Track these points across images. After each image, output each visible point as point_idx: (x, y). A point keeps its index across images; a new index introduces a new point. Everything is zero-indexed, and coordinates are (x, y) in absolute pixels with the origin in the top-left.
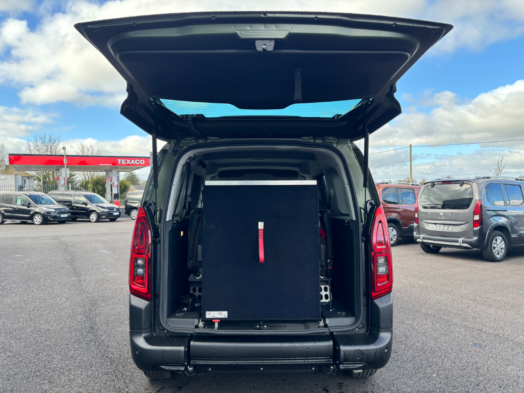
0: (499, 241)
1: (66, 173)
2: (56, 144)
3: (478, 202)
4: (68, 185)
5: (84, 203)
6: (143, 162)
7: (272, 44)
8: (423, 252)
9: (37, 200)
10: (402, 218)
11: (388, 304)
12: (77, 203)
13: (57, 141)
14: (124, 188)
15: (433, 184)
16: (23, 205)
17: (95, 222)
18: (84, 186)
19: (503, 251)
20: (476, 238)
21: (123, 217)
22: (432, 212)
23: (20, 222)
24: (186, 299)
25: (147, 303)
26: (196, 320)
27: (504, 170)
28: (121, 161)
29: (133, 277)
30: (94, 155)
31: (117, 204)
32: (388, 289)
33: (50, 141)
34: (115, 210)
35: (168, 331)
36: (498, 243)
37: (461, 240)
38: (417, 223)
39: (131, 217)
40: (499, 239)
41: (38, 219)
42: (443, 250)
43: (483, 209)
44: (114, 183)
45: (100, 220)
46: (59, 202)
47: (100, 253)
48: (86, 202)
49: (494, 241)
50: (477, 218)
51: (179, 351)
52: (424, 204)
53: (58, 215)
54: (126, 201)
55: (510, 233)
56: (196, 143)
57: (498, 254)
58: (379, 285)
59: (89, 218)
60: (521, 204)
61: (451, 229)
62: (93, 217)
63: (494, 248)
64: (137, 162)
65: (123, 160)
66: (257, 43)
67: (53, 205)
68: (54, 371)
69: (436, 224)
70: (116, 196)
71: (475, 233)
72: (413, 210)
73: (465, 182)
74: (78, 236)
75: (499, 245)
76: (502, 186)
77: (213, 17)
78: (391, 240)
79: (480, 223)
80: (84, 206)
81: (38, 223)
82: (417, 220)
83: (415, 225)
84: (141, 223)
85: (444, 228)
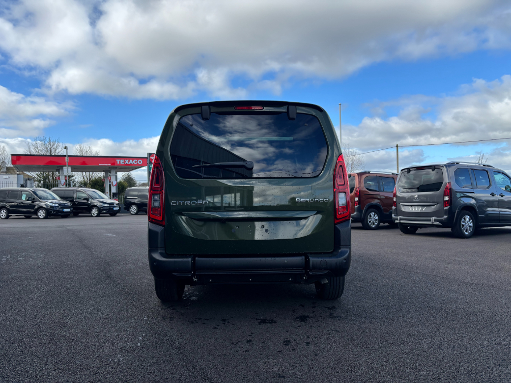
0: (467, 220)
1: (68, 171)
3: (448, 185)
5: (85, 199)
6: (140, 162)
8: (401, 232)
10: (383, 203)
11: (346, 228)
12: (79, 199)
13: (56, 144)
14: (121, 189)
15: (409, 170)
16: (28, 200)
17: (96, 216)
18: (84, 184)
19: (471, 229)
20: (446, 217)
21: (123, 212)
23: (23, 217)
25: (162, 228)
29: (151, 209)
30: (93, 155)
31: (116, 200)
32: (347, 218)
33: (50, 142)
34: (115, 205)
37: (433, 219)
38: (396, 206)
39: (130, 212)
40: (468, 218)
41: (42, 214)
43: (452, 191)
44: (112, 183)
45: (101, 215)
46: (62, 197)
47: (106, 236)
48: (87, 198)
49: (463, 220)
50: (447, 198)
52: (401, 189)
53: (61, 209)
54: (126, 197)
55: (478, 213)
57: (466, 231)
59: (91, 213)
60: (488, 187)
61: (424, 209)
62: (94, 212)
63: (463, 225)
64: (135, 162)
65: (121, 160)
67: (56, 200)
68: (83, 298)
69: (411, 206)
70: (115, 195)
71: (445, 212)
72: (392, 195)
73: (436, 167)
74: (82, 225)
75: (467, 222)
76: (470, 171)
78: (374, 224)
79: (449, 203)
80: (85, 201)
81: (42, 217)
82: (395, 204)
83: (394, 208)
84: (157, 167)
85: (418, 209)
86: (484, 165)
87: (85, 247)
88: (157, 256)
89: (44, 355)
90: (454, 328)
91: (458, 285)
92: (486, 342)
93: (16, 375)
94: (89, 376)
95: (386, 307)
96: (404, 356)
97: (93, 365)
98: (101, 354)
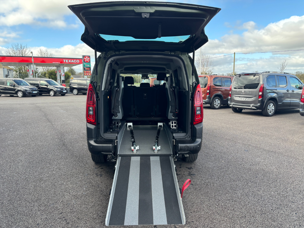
0: (271, 106)
1: (34, 67)
2: (25, 49)
3: (262, 85)
4: (36, 74)
5: (46, 85)
6: (78, 61)
7: (149, 14)
8: (233, 112)
9: (19, 83)
10: (224, 94)
11: (200, 127)
12: (42, 85)
13: (25, 48)
14: (67, 77)
15: (240, 75)
16: (11, 86)
17: (53, 96)
18: (44, 75)
19: (273, 111)
20: (259, 104)
21: (69, 93)
22: (239, 91)
23: (9, 96)
24: (112, 126)
25: (95, 126)
26: (117, 134)
27: (285, 68)
28: (65, 61)
29: (88, 115)
30: (48, 57)
31: (65, 86)
32: (201, 121)
33: (21, 47)
34: (64, 89)
35: (104, 139)
36: (271, 107)
37: (251, 105)
38: (231, 96)
39: (73, 93)
41: (20, 94)
42: (243, 111)
43: (264, 89)
44: (61, 74)
45: (56, 95)
46: (31, 84)
47: (60, 112)
48: (47, 84)
49: (269, 106)
50: (261, 93)
51: (110, 146)
52: (235, 86)
53: (31, 92)
54: (70, 84)
55: (278, 102)
56: (114, 54)
57: (270, 112)
58: (197, 119)
59: (49, 94)
60: (285, 86)
61: (247, 100)
62: (52, 93)
63: (269, 109)
64: (75, 61)
65: (66, 60)
66: (142, 14)
67: (28, 86)
68: (50, 160)
69: (240, 97)
70: (63, 81)
71: (259, 102)
72: (229, 89)
73: (256, 74)
74: (45, 103)
75: (271, 108)
76: (276, 76)
77: (124, 3)
78: (217, 106)
79: (262, 96)
80: (46, 87)
81: (20, 96)
82: (230, 95)
83: (229, 97)
84: (91, 91)
85: (244, 99)
86: (284, 73)
87: (49, 120)
88: (92, 142)
89: (32, 201)
90: (256, 183)
91: (262, 152)
92: (273, 193)
93: (18, 214)
94: (58, 215)
95: (220, 168)
96: (228, 202)
97: (59, 207)
98: (64, 200)
